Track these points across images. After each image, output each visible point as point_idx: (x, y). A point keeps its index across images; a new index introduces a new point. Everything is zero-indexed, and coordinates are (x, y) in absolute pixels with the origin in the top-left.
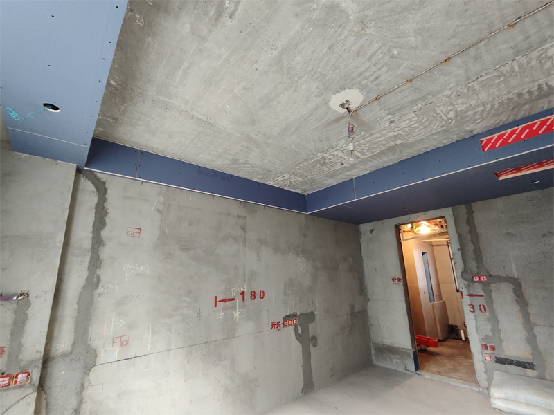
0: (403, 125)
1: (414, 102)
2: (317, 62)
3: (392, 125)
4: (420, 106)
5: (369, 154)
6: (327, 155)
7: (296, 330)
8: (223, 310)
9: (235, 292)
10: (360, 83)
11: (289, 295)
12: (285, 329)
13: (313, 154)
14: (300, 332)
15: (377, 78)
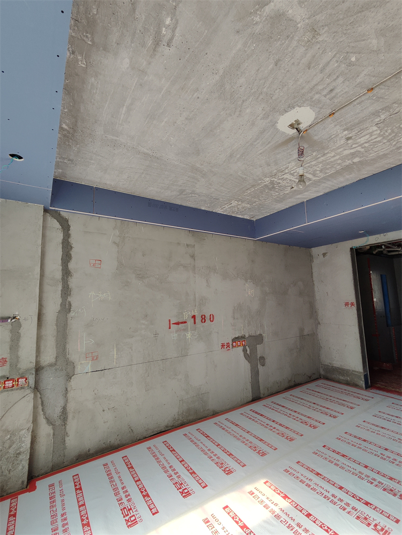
0: (362, 140)
1: (376, 114)
2: (262, 81)
3: (349, 142)
4: (383, 117)
5: (322, 175)
6: (276, 180)
7: (245, 350)
8: (177, 331)
9: (186, 316)
10: (312, 98)
11: (237, 319)
12: (234, 349)
13: (260, 179)
14: (248, 352)
15: (332, 90)
